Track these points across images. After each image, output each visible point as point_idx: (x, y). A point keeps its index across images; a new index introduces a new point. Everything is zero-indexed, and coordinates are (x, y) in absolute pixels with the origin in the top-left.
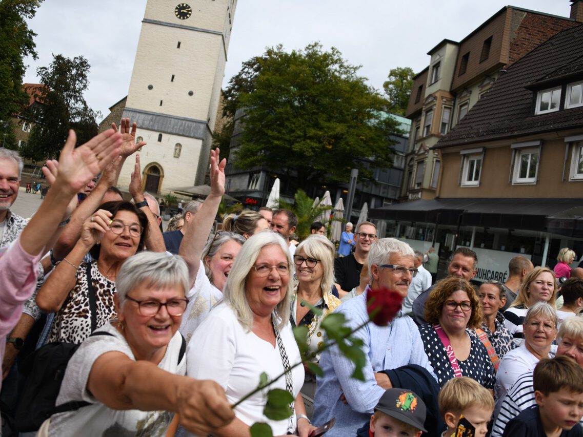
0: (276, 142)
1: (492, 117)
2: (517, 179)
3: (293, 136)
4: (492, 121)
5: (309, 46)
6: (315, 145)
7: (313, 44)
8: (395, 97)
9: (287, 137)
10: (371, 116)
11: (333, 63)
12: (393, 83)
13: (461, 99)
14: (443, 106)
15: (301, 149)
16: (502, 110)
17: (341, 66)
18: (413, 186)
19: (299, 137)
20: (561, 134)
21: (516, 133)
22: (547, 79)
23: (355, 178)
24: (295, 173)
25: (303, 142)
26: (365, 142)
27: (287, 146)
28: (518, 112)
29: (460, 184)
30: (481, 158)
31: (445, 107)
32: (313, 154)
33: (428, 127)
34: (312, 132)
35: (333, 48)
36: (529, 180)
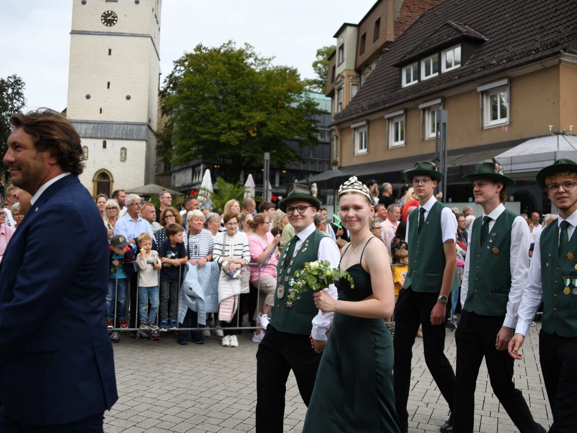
0: (205, 136)
1: (375, 92)
2: (393, 143)
3: (219, 129)
4: (373, 97)
5: (224, 44)
6: (238, 134)
7: (228, 42)
8: (325, 75)
9: (214, 131)
10: (293, 100)
11: (247, 57)
12: (321, 62)
13: (365, 75)
14: (351, 83)
15: (227, 140)
16: (382, 86)
17: (255, 59)
18: (335, 159)
19: (224, 129)
20: (416, 102)
21: (387, 105)
22: (408, 57)
23: (267, 160)
24: (230, 162)
25: (228, 133)
26: (286, 125)
27: (215, 139)
28: (392, 86)
29: (354, 153)
30: (366, 129)
31: (352, 84)
32: (238, 143)
33: (341, 103)
34: (235, 123)
35: (246, 44)
36: (401, 143)
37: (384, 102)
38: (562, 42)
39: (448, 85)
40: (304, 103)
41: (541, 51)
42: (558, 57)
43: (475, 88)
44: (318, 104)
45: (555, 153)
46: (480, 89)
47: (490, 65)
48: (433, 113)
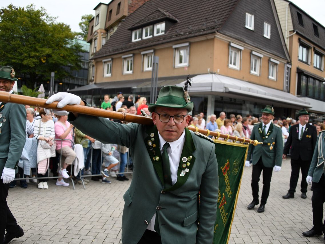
0: (13, 61)
1: (116, 43)
2: (126, 72)
3: (23, 57)
4: (116, 45)
5: (28, 6)
6: (34, 60)
7: (30, 5)
9: (19, 57)
10: (68, 43)
11: (42, 15)
12: (84, 23)
13: (110, 33)
14: (102, 37)
15: (28, 64)
16: (121, 40)
17: (47, 17)
18: (91, 78)
19: (26, 57)
20: (140, 50)
21: (123, 51)
22: (136, 25)
23: (53, 77)
24: (28, 76)
25: (28, 60)
26: (64, 57)
27: (20, 62)
28: (126, 40)
29: (103, 76)
30: (111, 63)
31: (103, 37)
32: (34, 66)
33: (96, 47)
34: (33, 54)
35: (41, 7)
36: (130, 72)
37: (122, 49)
38: (216, 27)
39: (157, 43)
40: (74, 45)
41: (206, 30)
42: (214, 35)
43: (171, 46)
44: (82, 47)
45: (212, 83)
46: (174, 47)
47: (180, 34)
48: (149, 57)
